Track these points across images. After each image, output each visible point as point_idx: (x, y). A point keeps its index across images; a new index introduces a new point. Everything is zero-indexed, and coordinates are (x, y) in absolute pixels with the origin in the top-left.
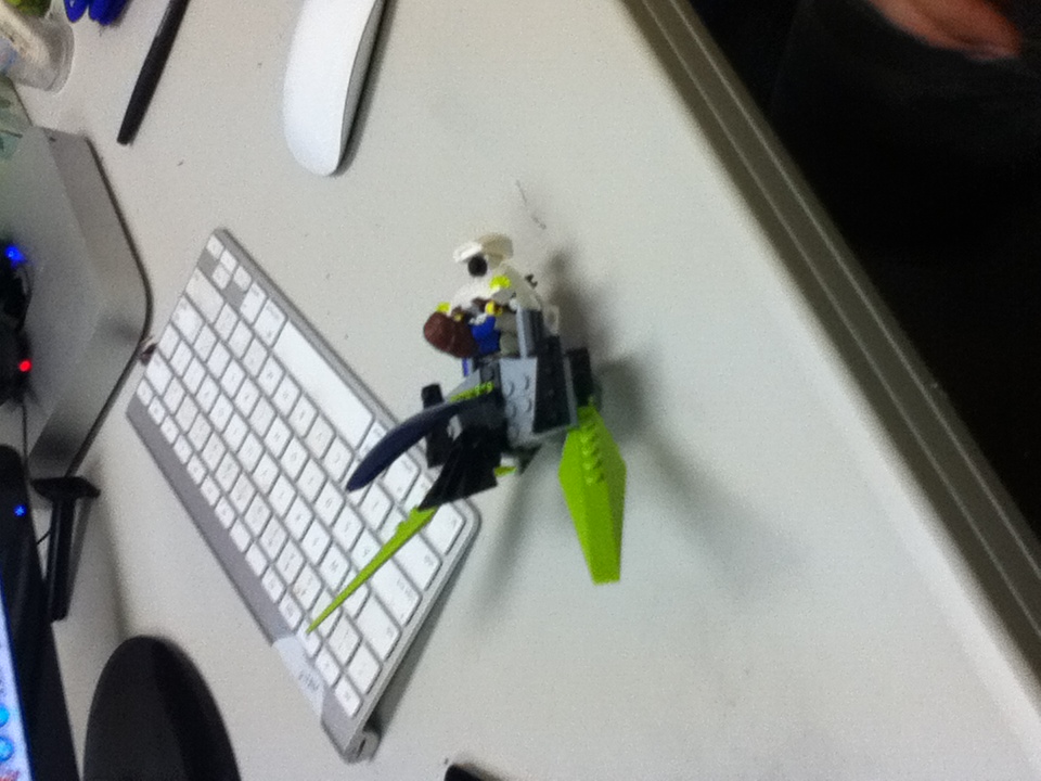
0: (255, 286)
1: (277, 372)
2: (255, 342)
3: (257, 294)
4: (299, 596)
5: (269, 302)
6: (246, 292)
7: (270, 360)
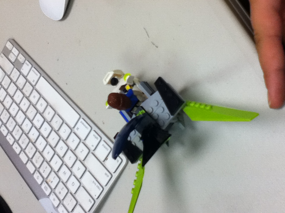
0: (27, 62)
1: (38, 96)
2: (27, 83)
3: (28, 65)
4: (50, 183)
5: (33, 68)
6: (23, 64)
7: (34, 91)
